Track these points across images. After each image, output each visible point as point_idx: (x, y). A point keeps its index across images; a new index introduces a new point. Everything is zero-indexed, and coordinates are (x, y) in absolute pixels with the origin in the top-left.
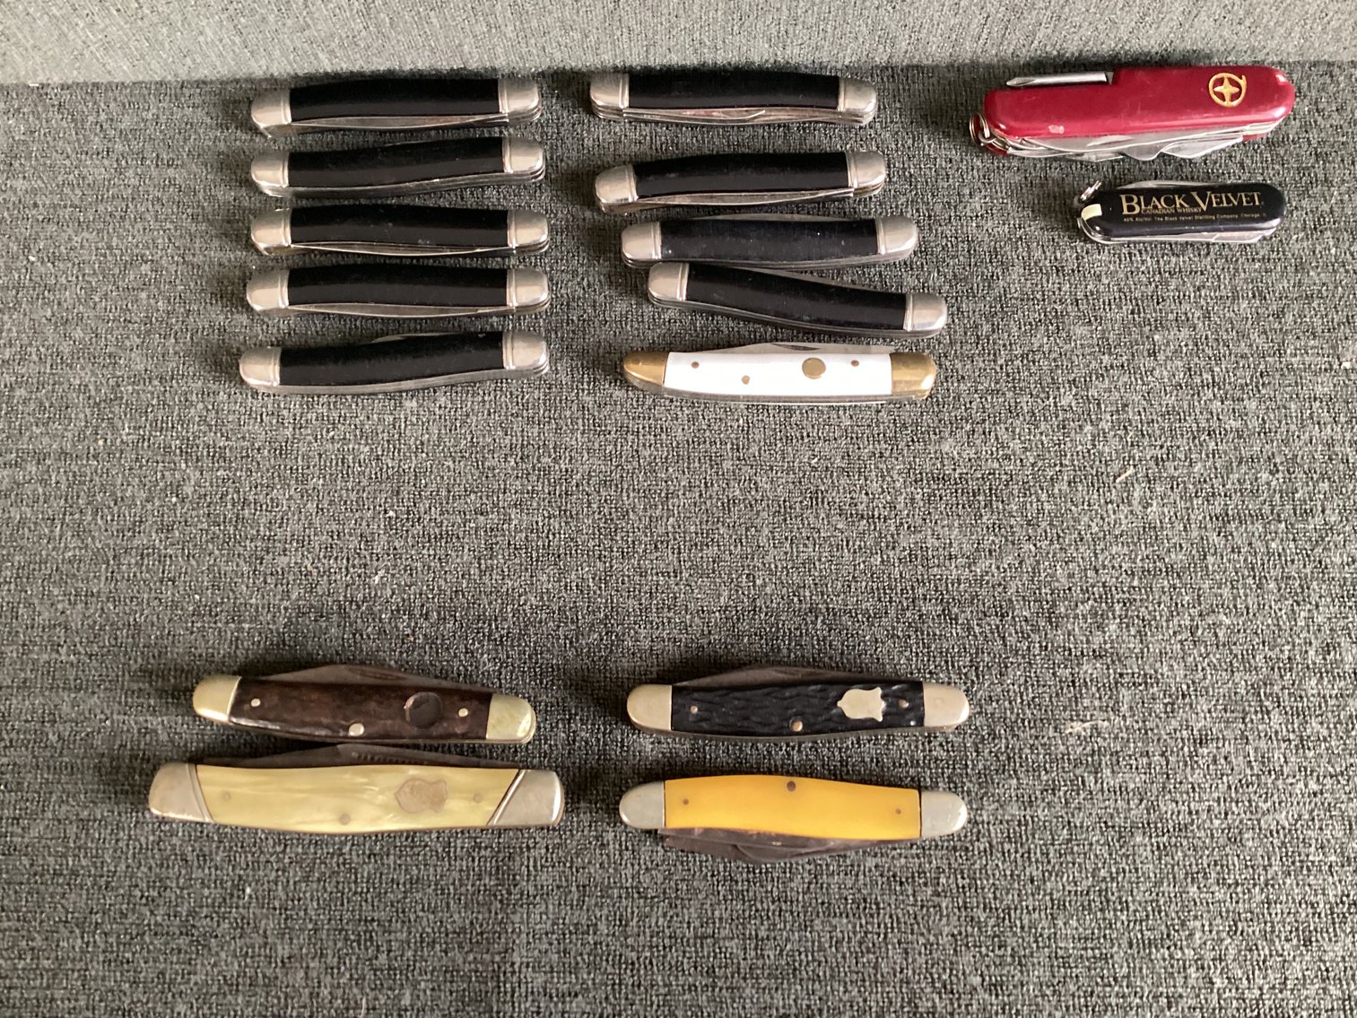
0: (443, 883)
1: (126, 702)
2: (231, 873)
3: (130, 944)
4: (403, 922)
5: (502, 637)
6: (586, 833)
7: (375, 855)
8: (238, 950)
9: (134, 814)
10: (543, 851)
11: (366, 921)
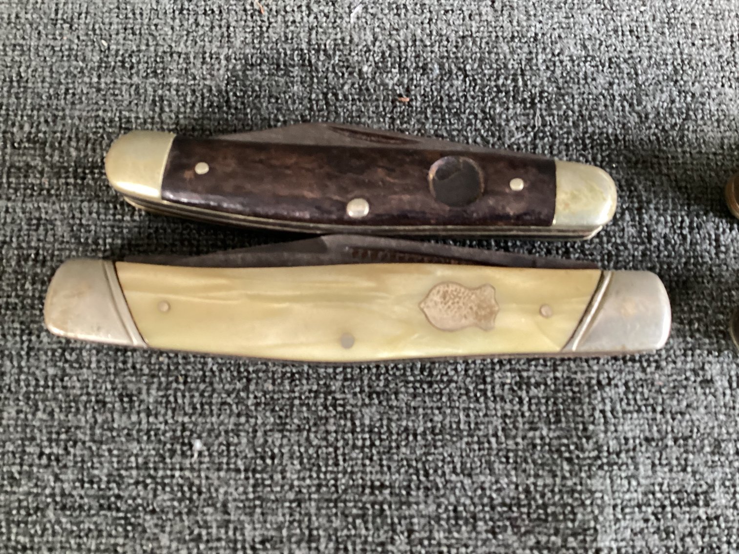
0: (481, 433)
1: (9, 183)
2: (170, 421)
3: (26, 523)
4: (427, 489)
5: (533, 98)
6: (679, 365)
7: (378, 394)
8: (187, 532)
9: (25, 338)
10: (622, 389)
11: (372, 487)
